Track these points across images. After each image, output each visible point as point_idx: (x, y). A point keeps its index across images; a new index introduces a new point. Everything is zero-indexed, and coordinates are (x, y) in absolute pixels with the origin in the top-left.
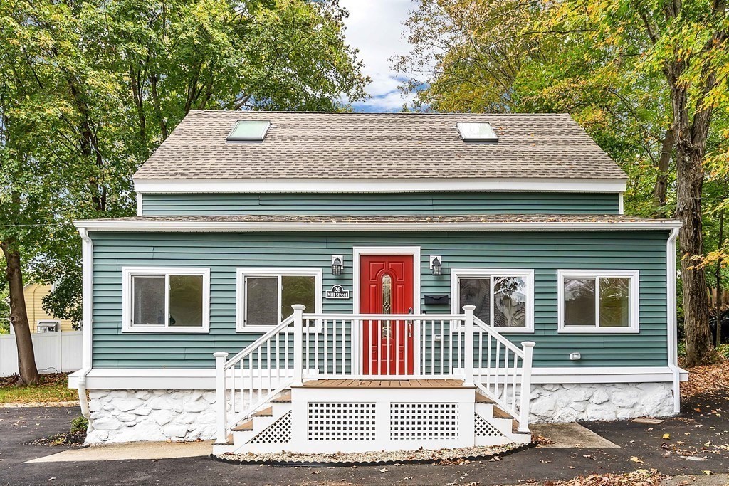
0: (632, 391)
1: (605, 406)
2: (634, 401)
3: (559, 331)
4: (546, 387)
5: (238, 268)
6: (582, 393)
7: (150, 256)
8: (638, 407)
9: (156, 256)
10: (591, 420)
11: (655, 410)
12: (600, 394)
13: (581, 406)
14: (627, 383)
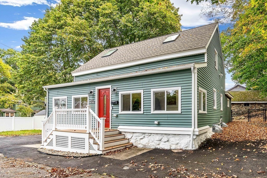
0: (177, 138)
1: (167, 143)
2: (177, 142)
3: (151, 113)
4: (146, 134)
5: (72, 96)
6: (158, 137)
7: (57, 94)
8: (179, 145)
9: (58, 94)
10: (161, 148)
11: (185, 146)
12: (165, 139)
13: (158, 142)
14: (175, 134)
